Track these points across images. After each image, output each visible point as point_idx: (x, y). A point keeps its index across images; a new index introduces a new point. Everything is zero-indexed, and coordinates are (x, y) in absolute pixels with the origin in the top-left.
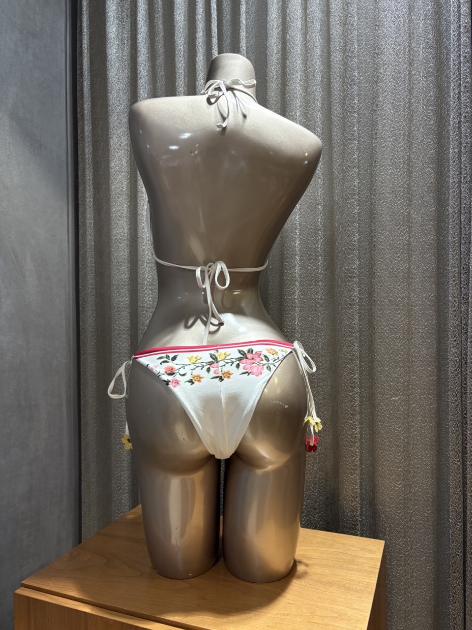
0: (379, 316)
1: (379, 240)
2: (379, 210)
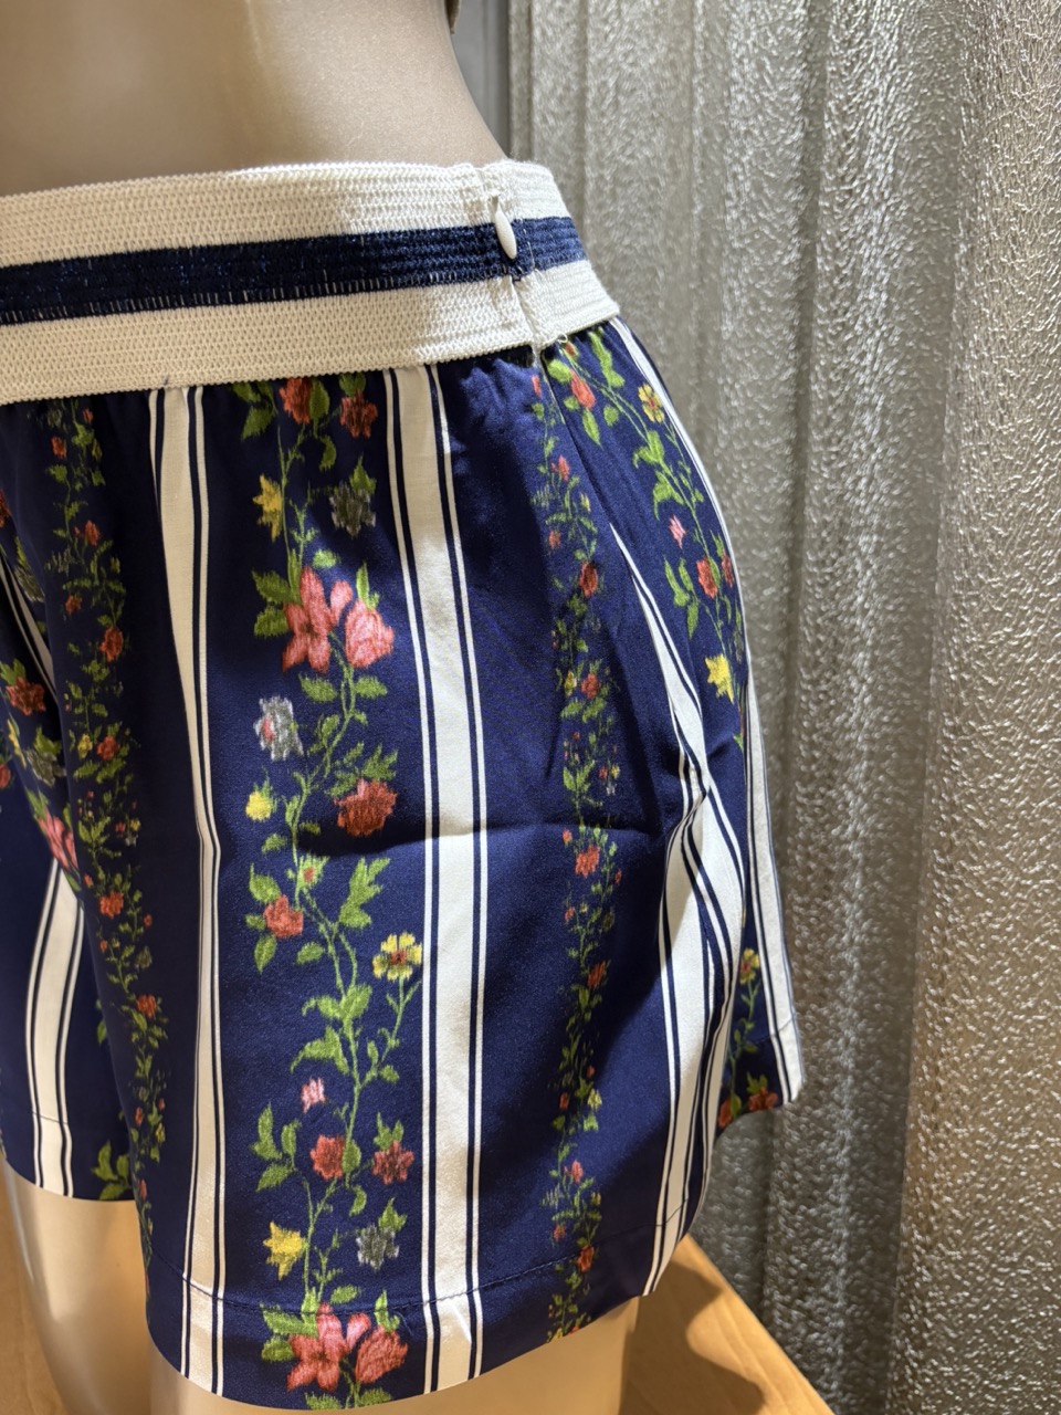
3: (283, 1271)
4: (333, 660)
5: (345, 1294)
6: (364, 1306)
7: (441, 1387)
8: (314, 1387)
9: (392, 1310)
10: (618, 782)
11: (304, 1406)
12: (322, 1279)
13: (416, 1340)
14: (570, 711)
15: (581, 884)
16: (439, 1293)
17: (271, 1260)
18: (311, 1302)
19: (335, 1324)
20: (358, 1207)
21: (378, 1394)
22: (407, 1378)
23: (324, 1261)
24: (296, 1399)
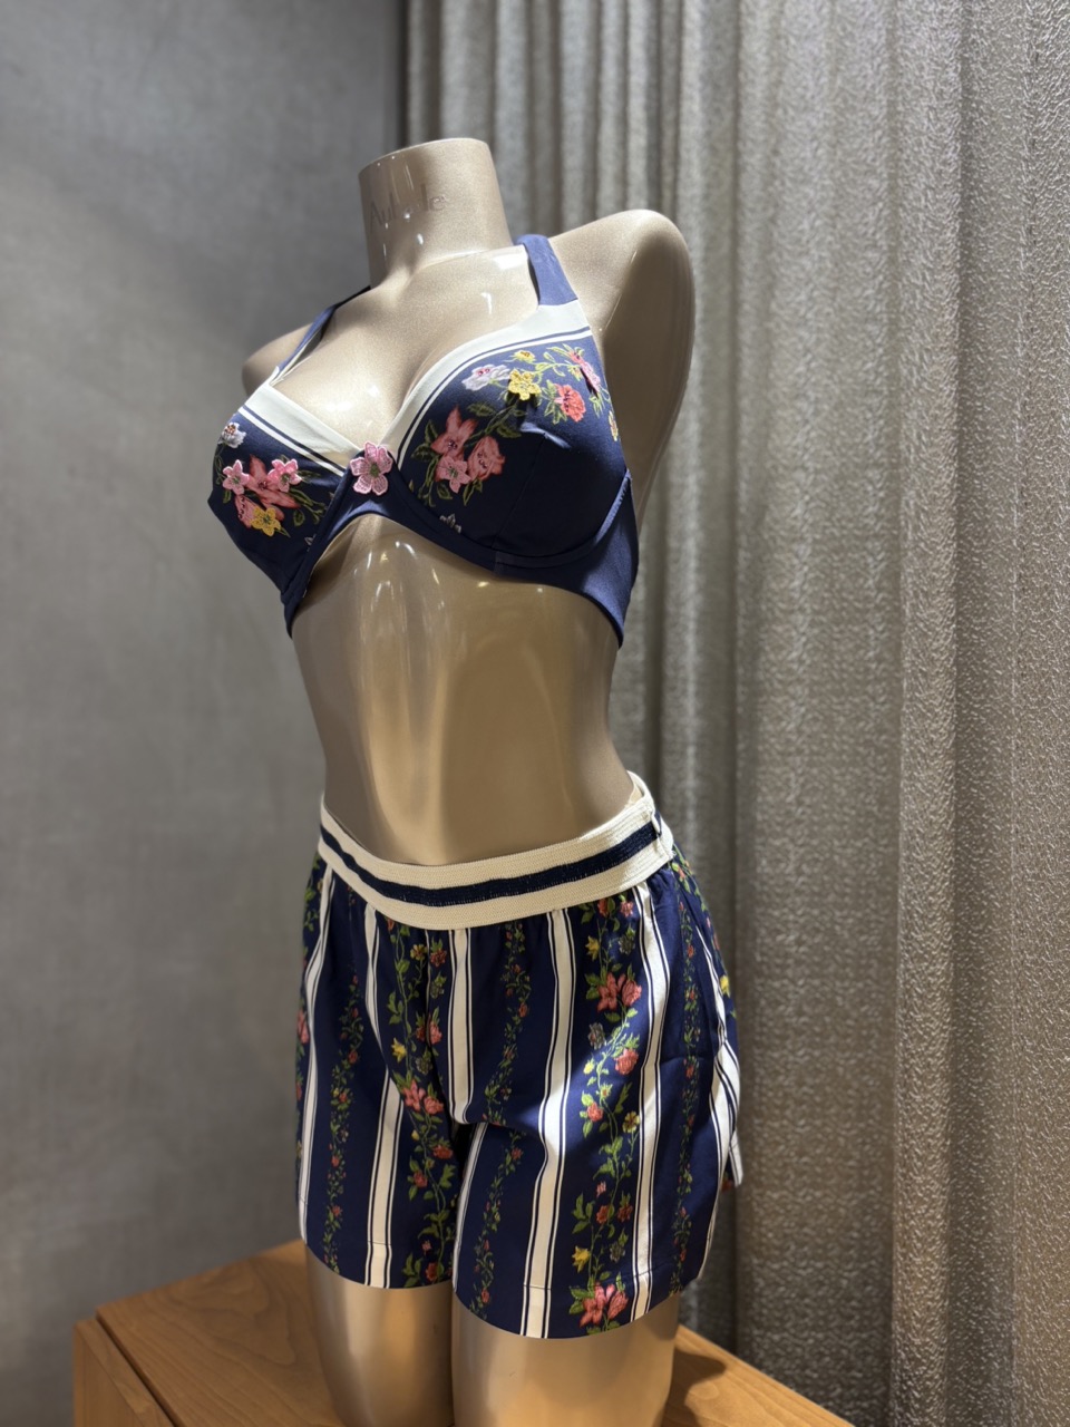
0: (1031, 797)
1: (1034, 562)
2: (1037, 466)
3: (579, 1269)
4: (618, 1004)
5: (605, 1275)
6: (612, 1281)
7: (636, 1318)
8: (591, 1323)
9: (623, 1281)
10: (700, 1036)
11: (586, 1334)
12: (596, 1270)
13: (631, 1294)
14: (687, 1007)
15: (688, 1080)
16: (640, 1272)
17: (575, 1264)
18: (591, 1281)
19: (602, 1290)
20: (611, 1234)
21: (615, 1324)
22: (624, 1317)
23: (597, 1261)
24: (582, 1331)
